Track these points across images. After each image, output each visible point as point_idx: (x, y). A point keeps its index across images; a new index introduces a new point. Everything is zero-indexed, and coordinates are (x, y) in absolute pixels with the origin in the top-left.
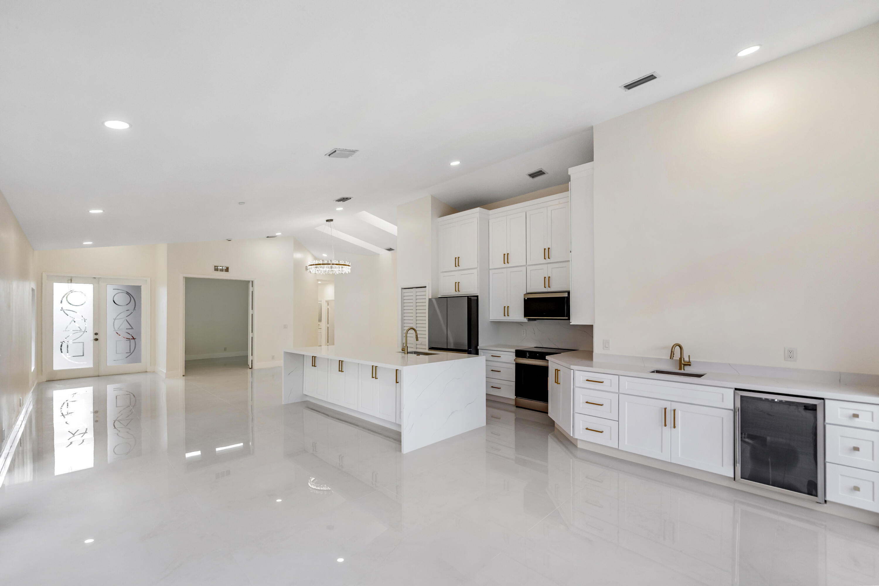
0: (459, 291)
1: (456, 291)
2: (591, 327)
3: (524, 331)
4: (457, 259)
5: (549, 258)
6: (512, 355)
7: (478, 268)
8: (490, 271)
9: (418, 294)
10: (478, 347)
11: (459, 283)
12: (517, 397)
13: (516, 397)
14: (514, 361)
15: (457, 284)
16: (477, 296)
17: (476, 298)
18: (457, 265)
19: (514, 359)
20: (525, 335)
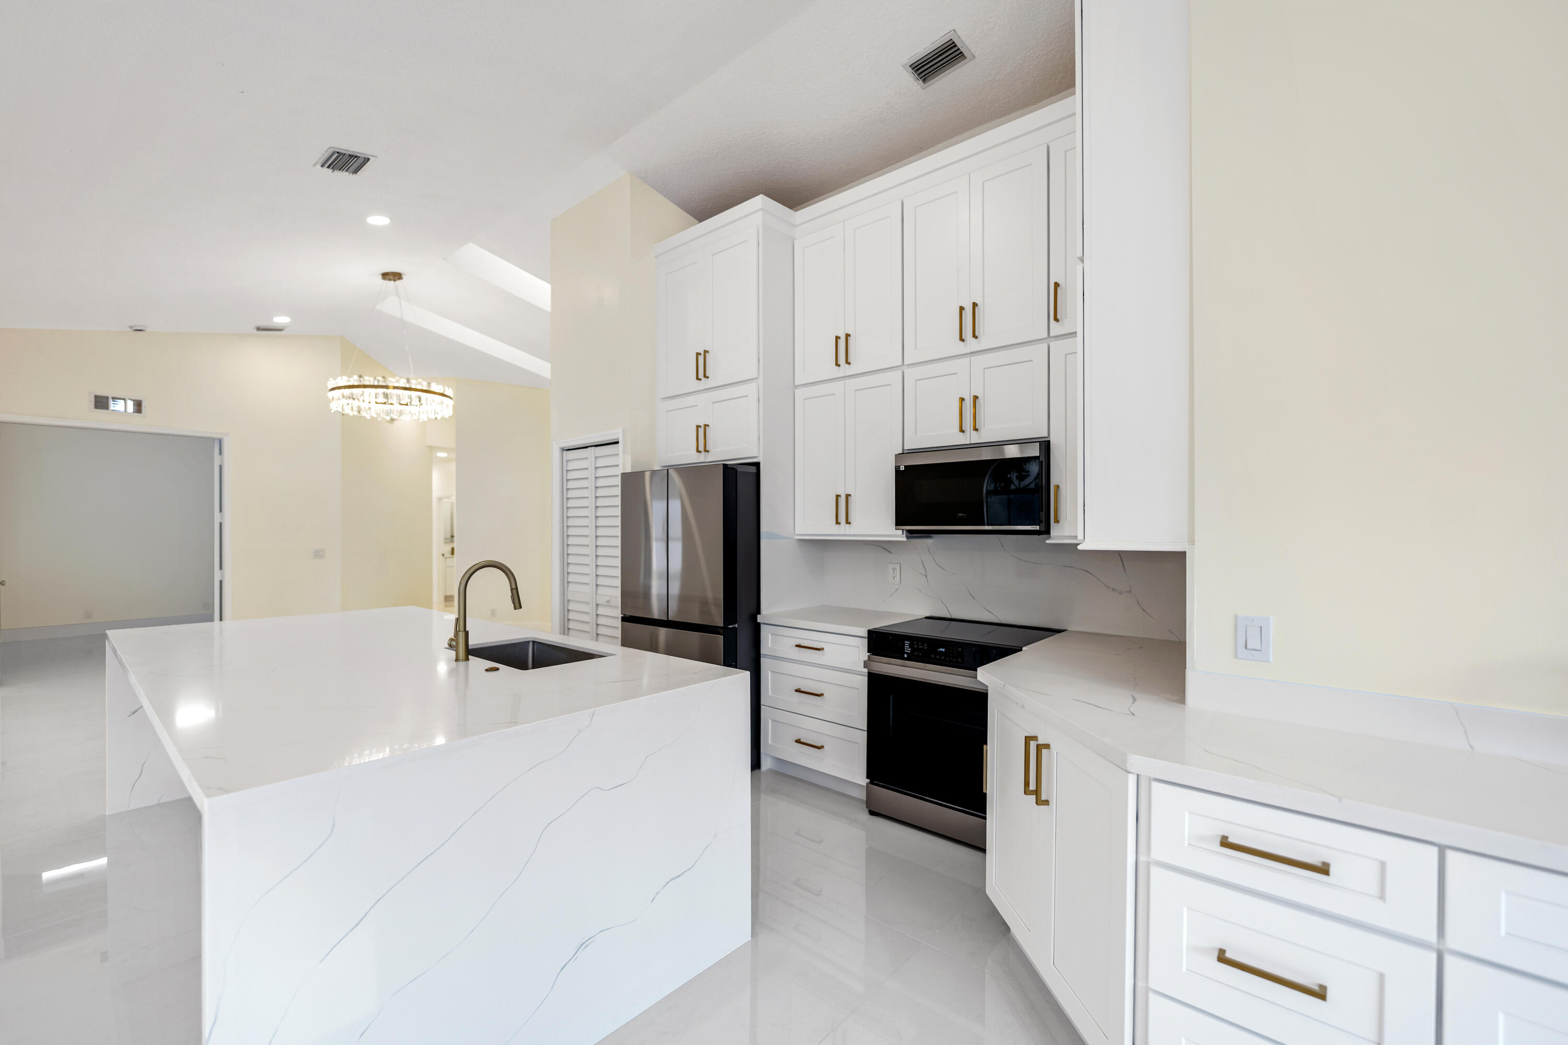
0: (706, 451)
1: (700, 452)
2: (1180, 557)
3: (894, 569)
4: (701, 358)
5: (975, 336)
6: (858, 647)
7: (761, 380)
8: (797, 391)
9: (601, 463)
10: (760, 619)
11: (706, 426)
12: (872, 783)
13: (869, 780)
14: (865, 667)
15: (702, 430)
16: (757, 465)
17: (753, 469)
18: (701, 375)
19: (865, 662)
20: (897, 579)
